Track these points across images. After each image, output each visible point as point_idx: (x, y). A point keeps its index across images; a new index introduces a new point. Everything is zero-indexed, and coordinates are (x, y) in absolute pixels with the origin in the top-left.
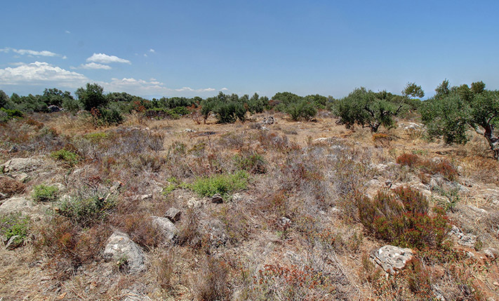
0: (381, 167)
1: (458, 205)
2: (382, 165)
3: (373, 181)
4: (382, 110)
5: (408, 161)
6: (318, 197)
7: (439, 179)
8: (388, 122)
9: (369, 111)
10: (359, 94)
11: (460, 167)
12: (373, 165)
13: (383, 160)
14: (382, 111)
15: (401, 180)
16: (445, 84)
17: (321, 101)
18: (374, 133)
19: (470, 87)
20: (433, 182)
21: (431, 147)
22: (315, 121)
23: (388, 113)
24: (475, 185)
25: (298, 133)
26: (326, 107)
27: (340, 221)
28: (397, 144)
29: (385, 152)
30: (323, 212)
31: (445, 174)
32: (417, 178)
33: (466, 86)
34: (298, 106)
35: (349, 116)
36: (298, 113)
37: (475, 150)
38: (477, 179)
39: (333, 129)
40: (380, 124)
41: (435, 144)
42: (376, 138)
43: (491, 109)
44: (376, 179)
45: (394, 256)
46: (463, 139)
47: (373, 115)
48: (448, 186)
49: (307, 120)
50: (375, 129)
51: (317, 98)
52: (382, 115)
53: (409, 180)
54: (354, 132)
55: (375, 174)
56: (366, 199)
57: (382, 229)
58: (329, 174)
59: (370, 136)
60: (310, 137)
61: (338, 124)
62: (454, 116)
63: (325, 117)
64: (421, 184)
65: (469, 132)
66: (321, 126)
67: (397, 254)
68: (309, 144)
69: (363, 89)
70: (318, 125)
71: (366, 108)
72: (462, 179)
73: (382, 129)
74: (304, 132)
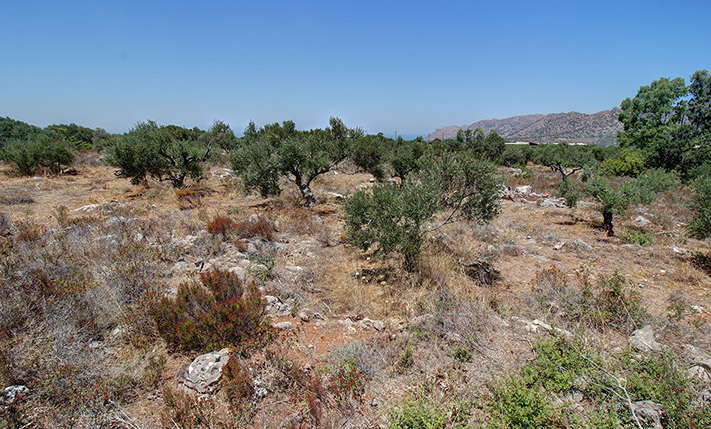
0: (188, 241)
1: (275, 270)
2: (190, 237)
3: (178, 265)
4: (185, 155)
5: (220, 227)
6: (81, 323)
7: (257, 242)
8: (196, 172)
9: (167, 156)
10: (146, 132)
11: (277, 223)
12: (176, 240)
13: (191, 230)
14: (185, 158)
15: (215, 254)
16: (252, 126)
17: (82, 137)
18: (177, 189)
19: (281, 126)
20: (251, 248)
21: (250, 200)
22: (74, 173)
23: (194, 158)
24: (292, 239)
25: (36, 199)
26: (94, 147)
27: (127, 347)
28: (212, 200)
29: (193, 217)
30: (96, 344)
31: (263, 235)
32: (233, 246)
33: (277, 124)
34: (31, 146)
35: (135, 164)
36: (31, 159)
37: (290, 200)
38: (293, 233)
39: (110, 185)
40: (185, 174)
41: (252, 197)
42: (181, 197)
43: (295, 156)
44: (183, 260)
45: (207, 368)
46: (277, 191)
47: (173, 163)
48: (266, 247)
49: (56, 171)
50: (178, 183)
51: (72, 131)
52: (186, 162)
53: (224, 252)
54: (148, 188)
55: (181, 253)
56: (165, 301)
57: (189, 337)
58: (101, 273)
59: (172, 193)
60: (63, 208)
61: (119, 176)
62: (266, 165)
63: (94, 164)
64: (239, 254)
65: (282, 179)
66: (87, 181)
67: (211, 364)
68: (60, 220)
69: (151, 123)
70: (81, 180)
71: (161, 152)
72: (280, 236)
73: (188, 181)
74: (50, 197)
